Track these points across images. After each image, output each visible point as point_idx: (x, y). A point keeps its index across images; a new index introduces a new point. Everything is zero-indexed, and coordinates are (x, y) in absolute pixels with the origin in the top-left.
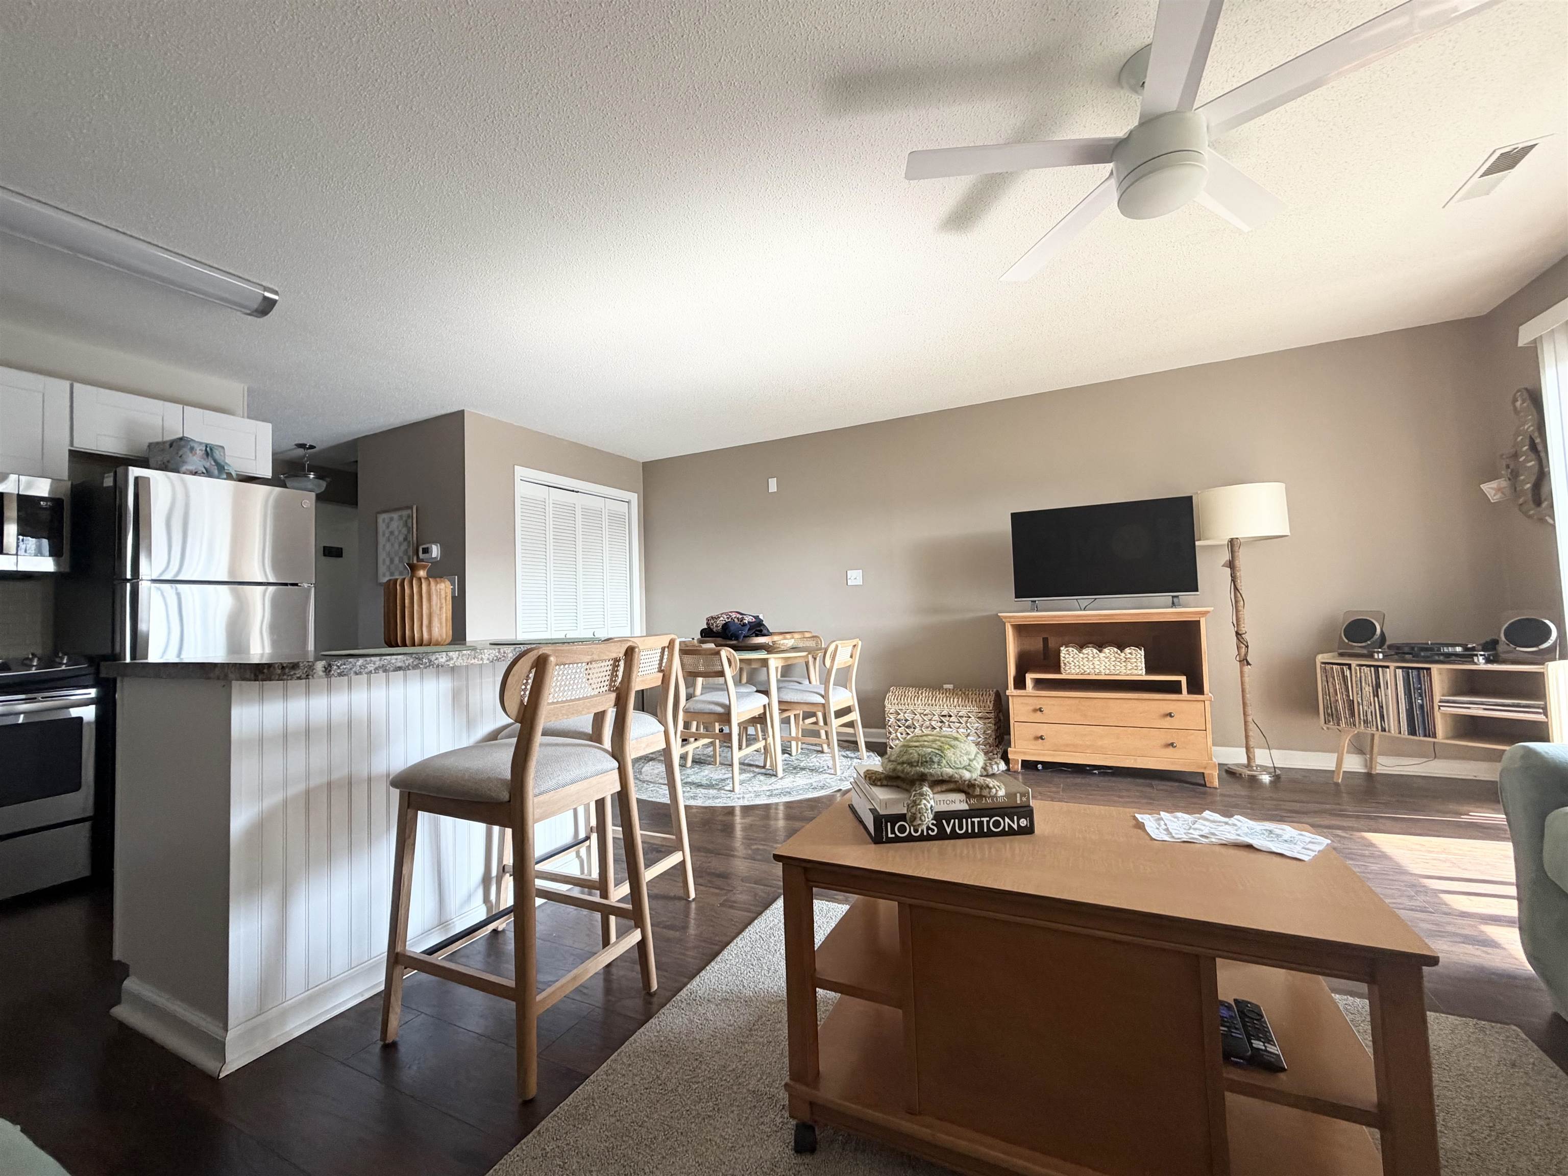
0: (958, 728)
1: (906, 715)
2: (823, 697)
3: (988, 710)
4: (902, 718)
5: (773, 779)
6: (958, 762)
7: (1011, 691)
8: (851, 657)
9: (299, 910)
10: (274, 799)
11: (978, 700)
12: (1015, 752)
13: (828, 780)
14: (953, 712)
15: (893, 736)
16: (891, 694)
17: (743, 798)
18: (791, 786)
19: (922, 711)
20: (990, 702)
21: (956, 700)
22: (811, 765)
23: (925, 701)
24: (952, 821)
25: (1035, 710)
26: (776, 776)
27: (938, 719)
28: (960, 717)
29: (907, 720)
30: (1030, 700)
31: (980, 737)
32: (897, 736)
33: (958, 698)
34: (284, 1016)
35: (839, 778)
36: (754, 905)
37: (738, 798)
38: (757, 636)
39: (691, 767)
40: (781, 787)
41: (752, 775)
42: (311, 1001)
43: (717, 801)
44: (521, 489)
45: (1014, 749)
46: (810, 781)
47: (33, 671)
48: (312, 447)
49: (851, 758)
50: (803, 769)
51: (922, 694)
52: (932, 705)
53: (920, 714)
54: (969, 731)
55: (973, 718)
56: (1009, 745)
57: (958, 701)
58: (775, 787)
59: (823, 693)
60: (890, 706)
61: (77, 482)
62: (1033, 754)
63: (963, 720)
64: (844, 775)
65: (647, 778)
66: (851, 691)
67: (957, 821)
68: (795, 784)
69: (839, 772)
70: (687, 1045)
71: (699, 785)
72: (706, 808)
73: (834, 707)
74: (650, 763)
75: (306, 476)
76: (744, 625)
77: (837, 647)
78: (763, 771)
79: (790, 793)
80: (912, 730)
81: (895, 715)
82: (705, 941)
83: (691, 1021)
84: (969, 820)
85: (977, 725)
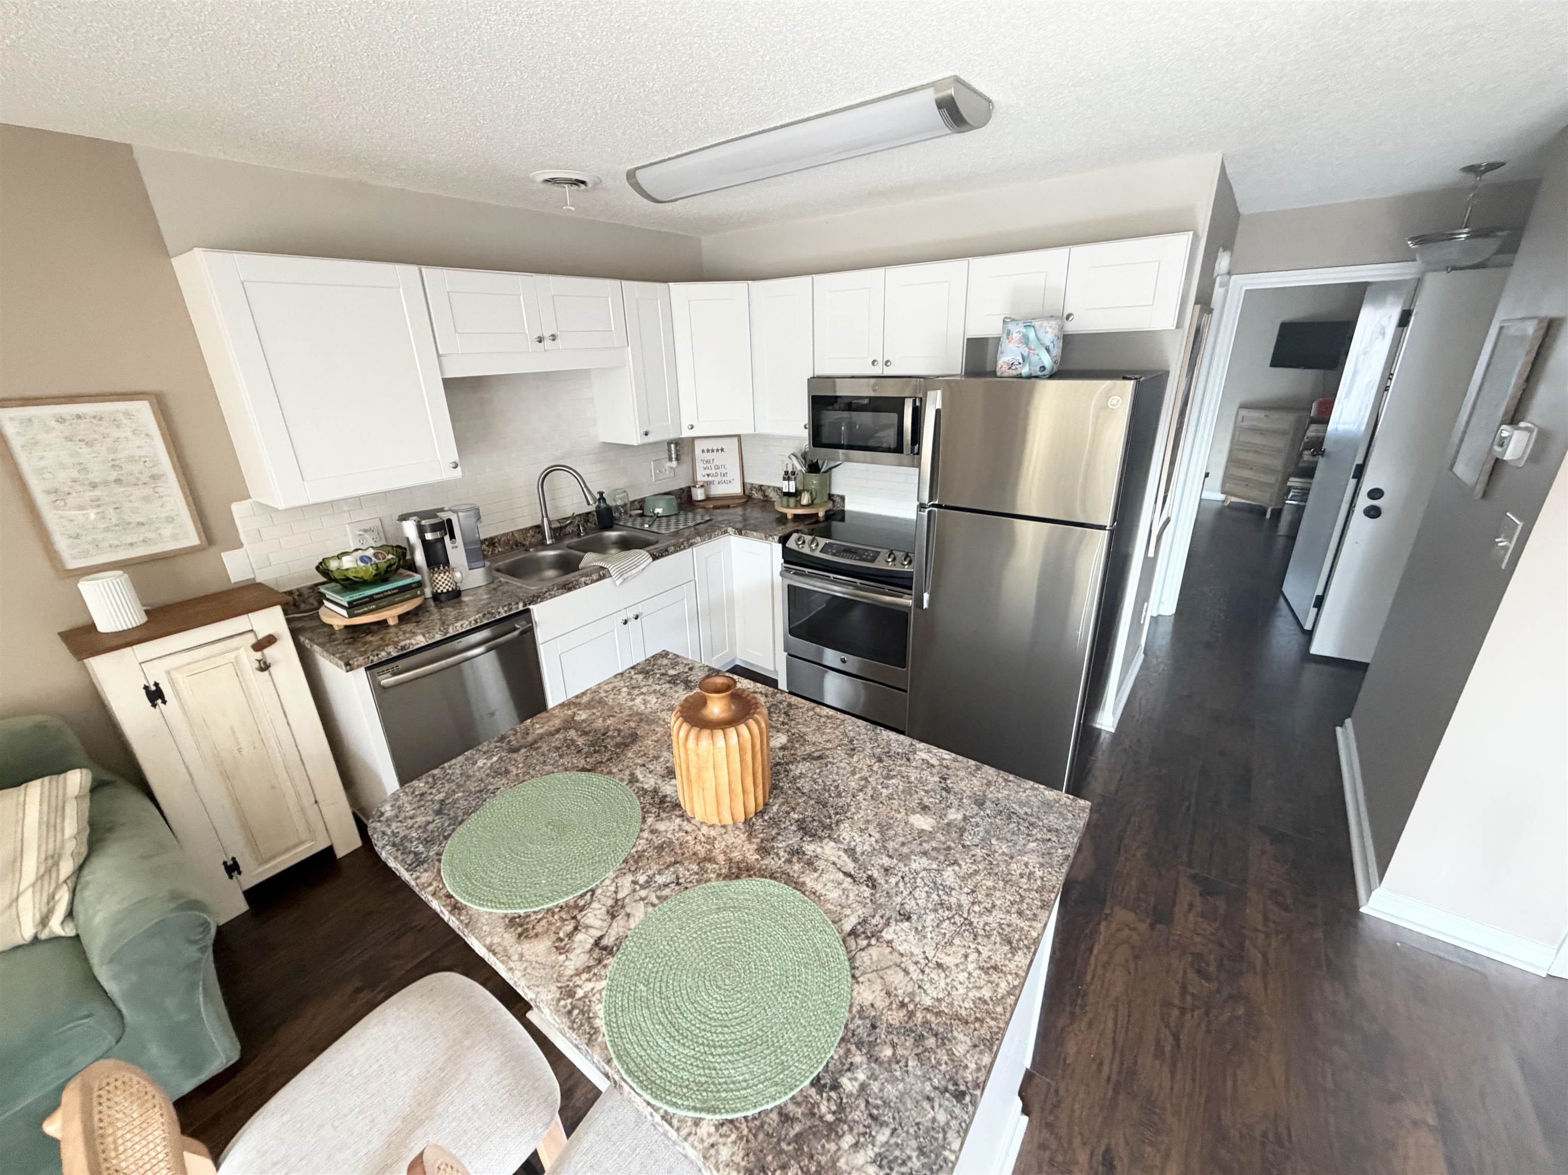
48: (1496, 166)
75: (1452, 237)
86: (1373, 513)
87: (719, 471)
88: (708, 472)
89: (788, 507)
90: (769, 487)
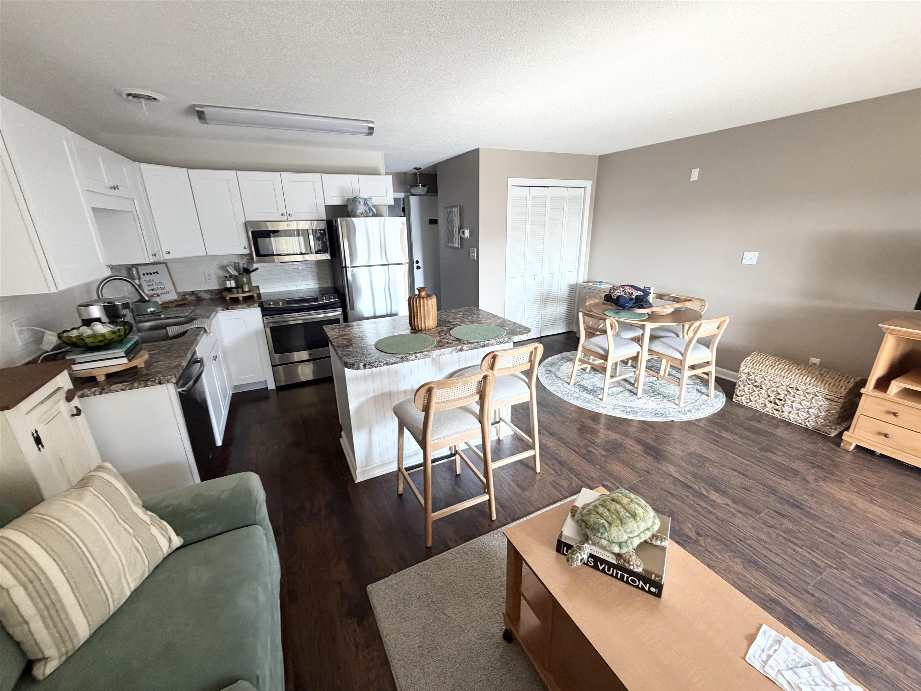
0: (803, 400)
1: (756, 378)
2: (682, 354)
3: (838, 395)
4: (753, 378)
5: (634, 397)
6: (617, 538)
7: (869, 389)
8: (718, 328)
9: (375, 437)
10: (363, 399)
11: (832, 384)
12: (850, 437)
13: (670, 410)
14: (802, 387)
15: (741, 388)
16: (750, 358)
17: (606, 407)
18: (642, 407)
19: (772, 379)
20: (845, 389)
21: (809, 379)
22: (667, 391)
23: (778, 372)
24: (604, 565)
25: (888, 412)
26: (636, 394)
27: (785, 388)
28: (807, 393)
29: (756, 381)
30: (888, 404)
31: (821, 413)
32: (744, 389)
33: (812, 378)
34: (374, 469)
35: (680, 410)
36: (566, 490)
37: (602, 407)
38: (639, 308)
39: (589, 373)
40: (634, 406)
41: (622, 390)
42: (382, 466)
43: (589, 405)
44: (512, 192)
45: (851, 434)
46: (658, 407)
47: (325, 302)
48: (420, 169)
49: (703, 393)
50: (659, 394)
51: (778, 365)
52: (783, 377)
53: (770, 381)
54: (812, 405)
55: (820, 397)
56: (847, 429)
57: (810, 381)
58: (631, 404)
59: (683, 351)
60: (744, 367)
61: (328, 219)
62: (870, 444)
63: (809, 397)
64: (685, 408)
65: (560, 375)
66: (712, 351)
67: (607, 567)
68: (645, 406)
69: (682, 405)
70: (491, 557)
71: (585, 389)
72: (579, 408)
73: (689, 362)
74: (568, 363)
75: (418, 186)
76: (631, 299)
77: (701, 324)
78: (631, 388)
79: (637, 413)
80: (759, 389)
81: (747, 375)
82: (529, 502)
83: (499, 546)
84: (615, 570)
85: (822, 403)
86: (418, 268)
87: (159, 286)
88: (152, 288)
89: (238, 293)
90: (200, 291)
